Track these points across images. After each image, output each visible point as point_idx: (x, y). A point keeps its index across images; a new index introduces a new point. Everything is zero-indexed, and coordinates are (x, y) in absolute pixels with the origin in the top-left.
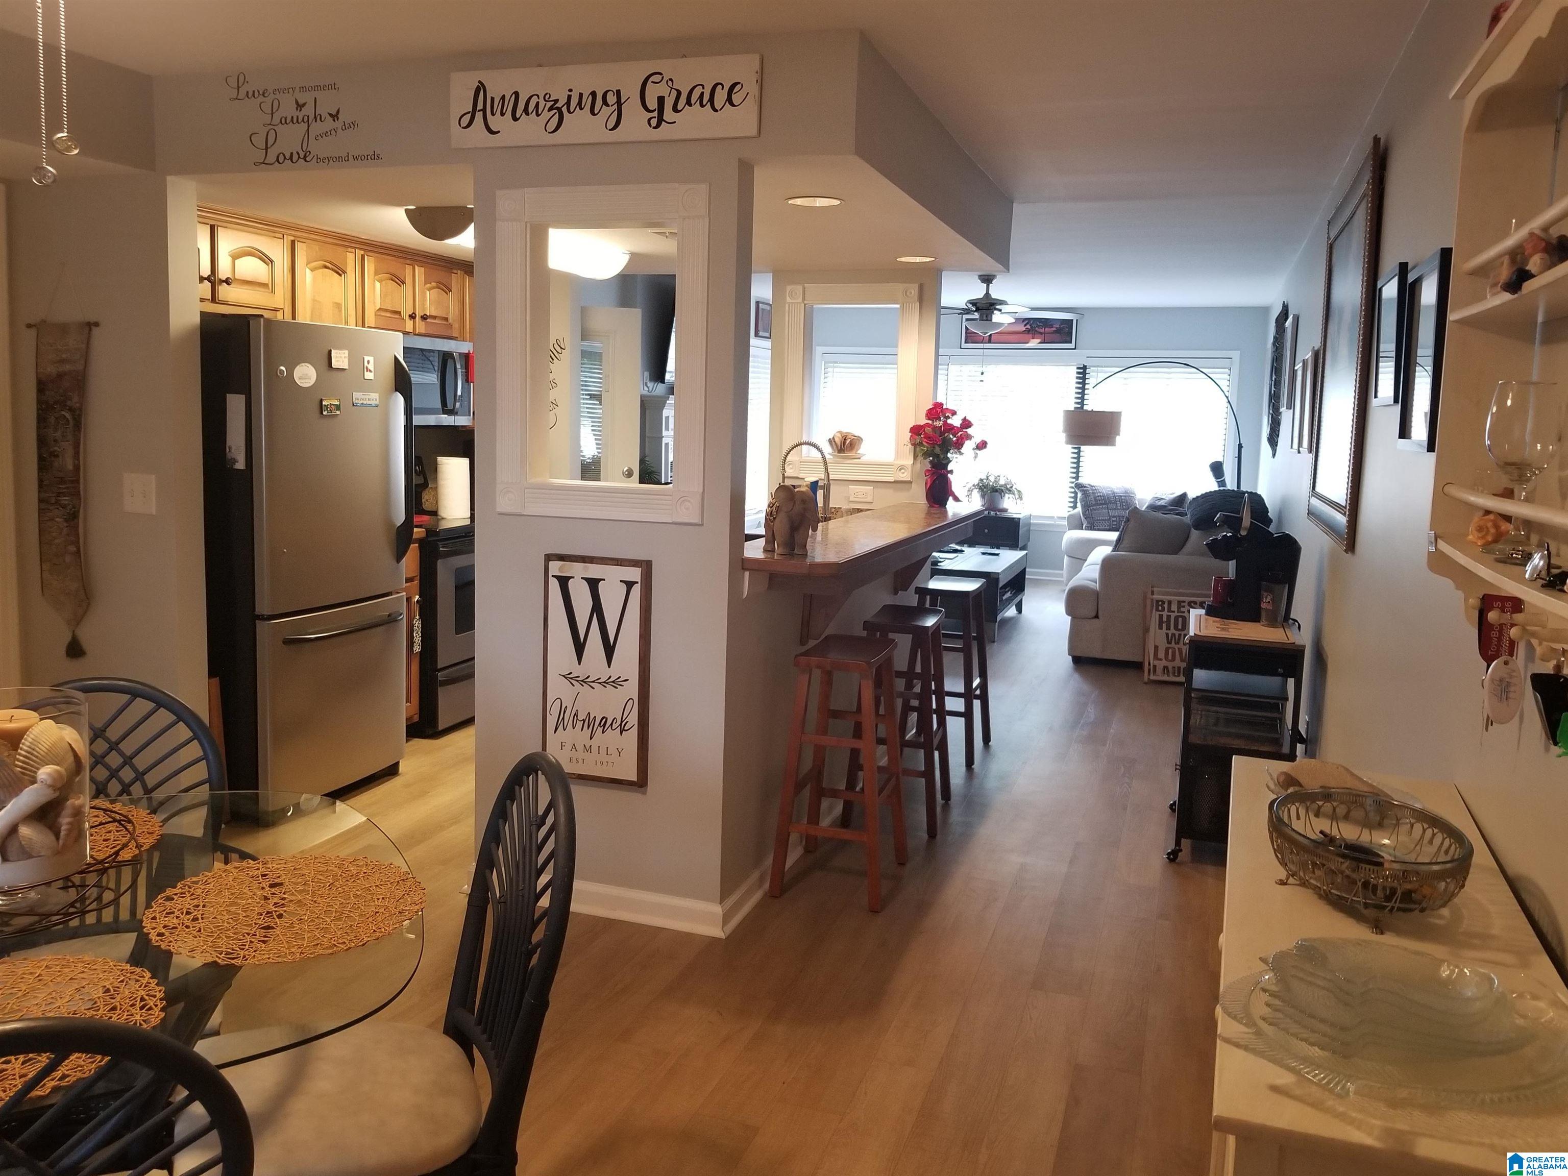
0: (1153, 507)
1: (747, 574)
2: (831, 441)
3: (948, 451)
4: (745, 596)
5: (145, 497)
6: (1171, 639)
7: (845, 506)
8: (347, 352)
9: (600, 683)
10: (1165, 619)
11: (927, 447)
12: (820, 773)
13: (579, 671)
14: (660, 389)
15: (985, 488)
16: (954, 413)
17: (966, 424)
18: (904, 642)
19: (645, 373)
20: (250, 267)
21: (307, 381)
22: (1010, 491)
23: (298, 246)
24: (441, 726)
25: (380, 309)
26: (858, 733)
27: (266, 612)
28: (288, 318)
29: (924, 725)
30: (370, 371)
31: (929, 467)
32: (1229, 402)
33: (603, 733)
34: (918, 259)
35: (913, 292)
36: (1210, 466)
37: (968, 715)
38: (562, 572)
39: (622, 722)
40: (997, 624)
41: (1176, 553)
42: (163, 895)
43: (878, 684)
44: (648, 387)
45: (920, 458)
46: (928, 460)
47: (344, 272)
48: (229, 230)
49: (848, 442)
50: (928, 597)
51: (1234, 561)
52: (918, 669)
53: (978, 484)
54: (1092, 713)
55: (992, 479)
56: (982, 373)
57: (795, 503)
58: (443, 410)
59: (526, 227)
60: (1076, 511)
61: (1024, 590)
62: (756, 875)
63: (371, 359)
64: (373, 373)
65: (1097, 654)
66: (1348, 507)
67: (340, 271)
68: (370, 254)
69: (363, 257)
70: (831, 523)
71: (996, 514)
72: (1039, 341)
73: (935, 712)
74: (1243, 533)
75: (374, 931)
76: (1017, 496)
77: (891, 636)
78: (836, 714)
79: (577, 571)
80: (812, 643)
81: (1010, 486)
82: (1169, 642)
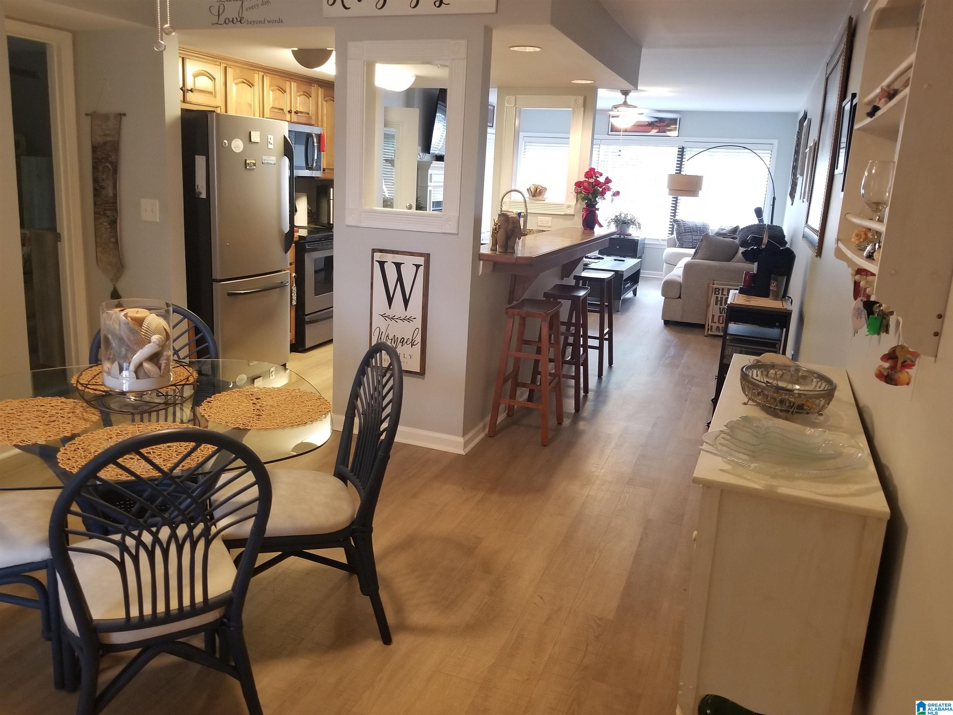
0: (718, 234)
1: (481, 262)
2: (529, 190)
3: (597, 197)
4: (480, 275)
5: (153, 212)
6: (723, 310)
7: (535, 228)
8: (259, 133)
9: (401, 319)
10: (719, 299)
11: (584, 195)
12: (517, 374)
13: (389, 313)
14: (427, 157)
15: (618, 221)
16: (601, 175)
17: (608, 181)
18: (566, 305)
19: (419, 147)
20: (204, 83)
21: (238, 149)
22: (633, 223)
23: (229, 70)
24: (307, 346)
25: (273, 108)
26: (539, 351)
27: (219, 278)
28: (223, 112)
29: (575, 353)
30: (272, 144)
31: (585, 206)
32: (770, 172)
33: (402, 346)
34: (584, 82)
35: (580, 101)
36: (755, 210)
37: (600, 348)
38: (381, 259)
39: (412, 340)
40: (621, 301)
41: (729, 262)
42: (206, 400)
43: (551, 328)
44: (420, 156)
45: (580, 201)
46: (585, 202)
47: (253, 85)
48: (192, 60)
49: (538, 191)
50: (581, 281)
51: (757, 263)
52: (574, 321)
53: (615, 218)
54: (672, 351)
55: (623, 215)
56: (620, 151)
57: (509, 224)
58: (306, 167)
59: (364, 63)
60: (673, 236)
61: (638, 282)
62: (481, 425)
63: (272, 137)
64: (272, 145)
65: (678, 319)
66: (819, 231)
67: (251, 85)
68: (267, 74)
69: (263, 76)
70: (527, 237)
71: (624, 237)
72: (657, 130)
73: (582, 346)
74: (763, 247)
75: (310, 418)
76: (637, 227)
77: (559, 300)
78: (527, 342)
79: (390, 258)
80: (515, 303)
81: (634, 220)
82: (721, 313)
